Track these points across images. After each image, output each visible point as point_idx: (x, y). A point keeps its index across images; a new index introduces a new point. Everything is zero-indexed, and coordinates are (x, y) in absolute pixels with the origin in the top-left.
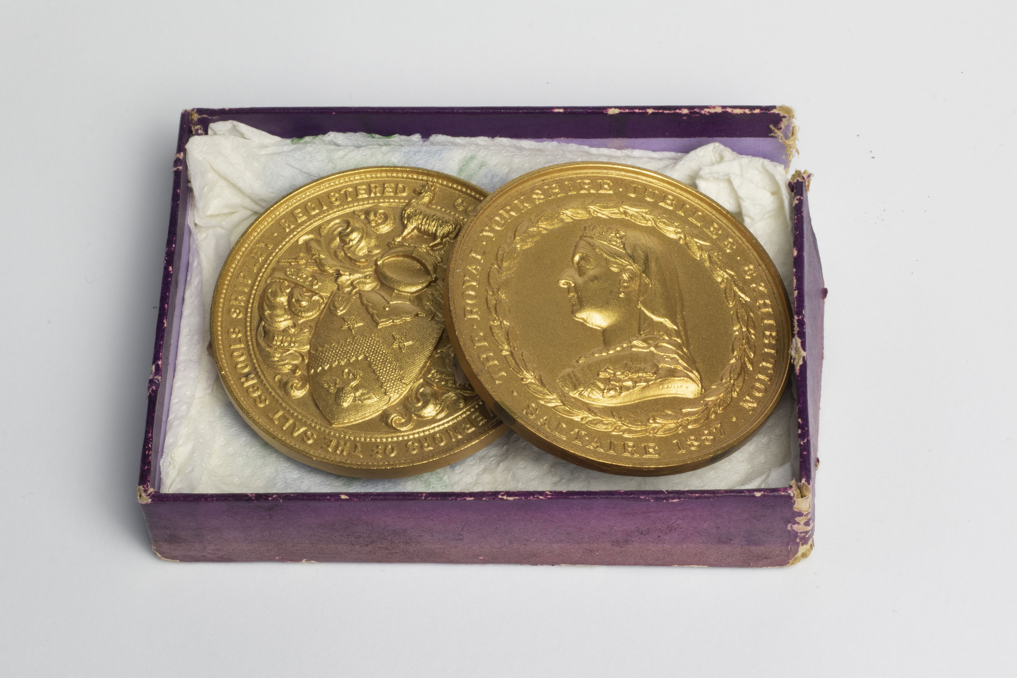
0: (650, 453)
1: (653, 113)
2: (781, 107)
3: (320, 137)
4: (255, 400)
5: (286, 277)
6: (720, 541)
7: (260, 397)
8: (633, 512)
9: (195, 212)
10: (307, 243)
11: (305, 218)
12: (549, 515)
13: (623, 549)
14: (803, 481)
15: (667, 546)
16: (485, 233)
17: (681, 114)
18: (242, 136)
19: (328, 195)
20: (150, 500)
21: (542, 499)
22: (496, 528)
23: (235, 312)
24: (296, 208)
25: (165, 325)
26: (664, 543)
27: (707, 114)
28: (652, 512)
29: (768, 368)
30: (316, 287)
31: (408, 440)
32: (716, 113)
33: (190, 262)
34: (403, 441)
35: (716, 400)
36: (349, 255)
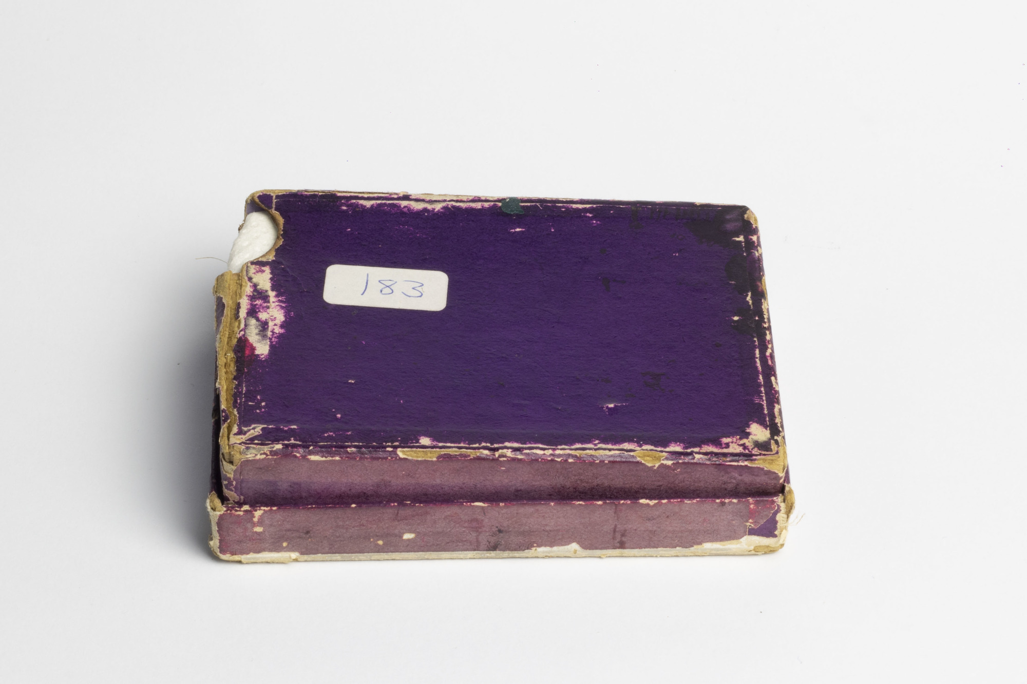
15: (344, 479)
26: (346, 482)
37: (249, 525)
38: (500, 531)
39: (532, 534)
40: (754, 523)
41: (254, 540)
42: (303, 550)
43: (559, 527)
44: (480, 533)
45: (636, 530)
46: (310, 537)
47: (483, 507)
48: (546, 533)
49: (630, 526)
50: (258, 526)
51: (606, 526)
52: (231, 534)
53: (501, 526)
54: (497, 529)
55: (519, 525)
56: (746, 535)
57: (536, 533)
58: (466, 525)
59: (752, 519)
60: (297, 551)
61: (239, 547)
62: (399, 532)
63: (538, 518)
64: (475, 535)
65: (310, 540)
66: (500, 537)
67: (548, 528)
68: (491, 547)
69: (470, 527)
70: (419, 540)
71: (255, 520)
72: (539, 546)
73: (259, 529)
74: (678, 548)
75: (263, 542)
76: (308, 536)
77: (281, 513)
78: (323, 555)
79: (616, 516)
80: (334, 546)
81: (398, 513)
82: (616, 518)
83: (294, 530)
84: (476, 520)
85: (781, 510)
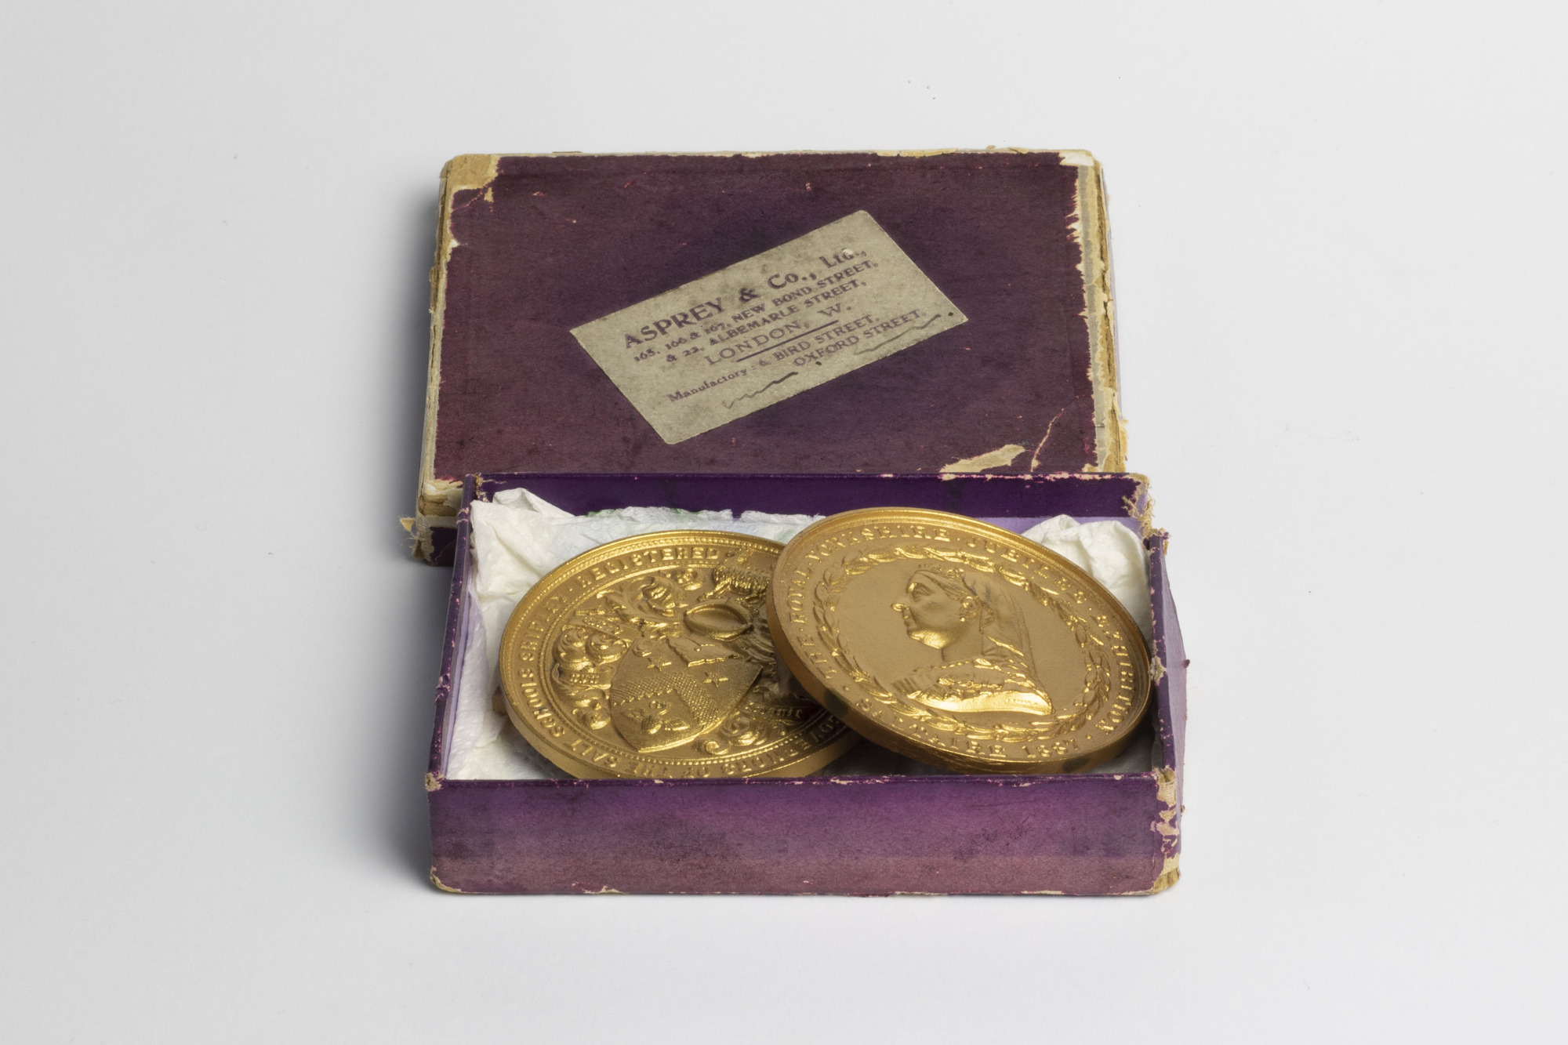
0: (996, 753)
1: (992, 479)
2: (1134, 474)
3: (618, 511)
4: (550, 731)
5: (583, 624)
6: (1076, 852)
7: (555, 728)
8: (980, 804)
9: (477, 580)
10: (605, 597)
11: (604, 576)
12: (885, 809)
13: (967, 865)
14: (1167, 767)
15: (1016, 860)
16: (810, 556)
17: (1023, 479)
18: (530, 506)
19: (629, 557)
20: (440, 785)
21: (878, 783)
22: (826, 831)
23: (525, 655)
24: (594, 566)
25: (453, 646)
26: (1013, 855)
27: (1053, 480)
28: (1001, 804)
29: (1126, 701)
30: (617, 633)
31: (724, 763)
32: (1062, 479)
33: (470, 631)
34: (718, 764)
35: (1068, 719)
36: (654, 606)
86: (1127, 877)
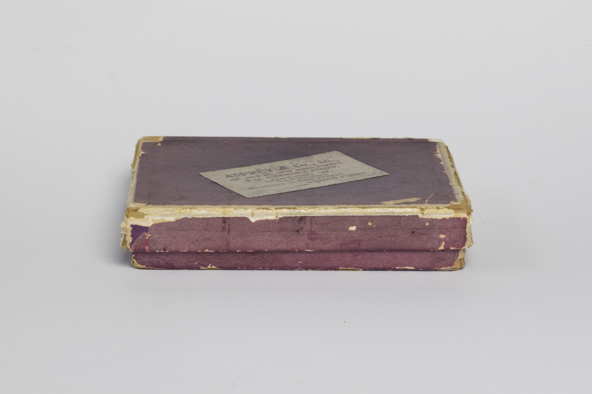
37: (448, 239)
38: (298, 231)
39: (279, 229)
40: (145, 236)
41: (446, 229)
42: (416, 219)
43: (263, 234)
44: (310, 230)
45: (216, 232)
46: (412, 229)
47: (308, 249)
48: (270, 229)
49: (220, 234)
50: (443, 239)
51: (234, 234)
52: (459, 233)
53: (297, 235)
54: (299, 233)
55: (286, 236)
56: (150, 227)
57: (276, 230)
58: (318, 236)
59: (146, 239)
60: (420, 218)
61: (455, 223)
62: (358, 232)
63: (275, 241)
64: (313, 229)
65: (412, 227)
66: (298, 227)
67: (269, 233)
68: (303, 219)
69: (316, 234)
70: (347, 225)
71: (443, 244)
72: (274, 221)
73: (442, 236)
74: (190, 217)
75: (440, 227)
76: (413, 230)
77: (428, 247)
78: (405, 215)
79: (228, 242)
80: (398, 222)
81: (358, 246)
82: (228, 240)
83: (421, 234)
84: (311, 239)
85: (130, 244)
86: (443, 260)
